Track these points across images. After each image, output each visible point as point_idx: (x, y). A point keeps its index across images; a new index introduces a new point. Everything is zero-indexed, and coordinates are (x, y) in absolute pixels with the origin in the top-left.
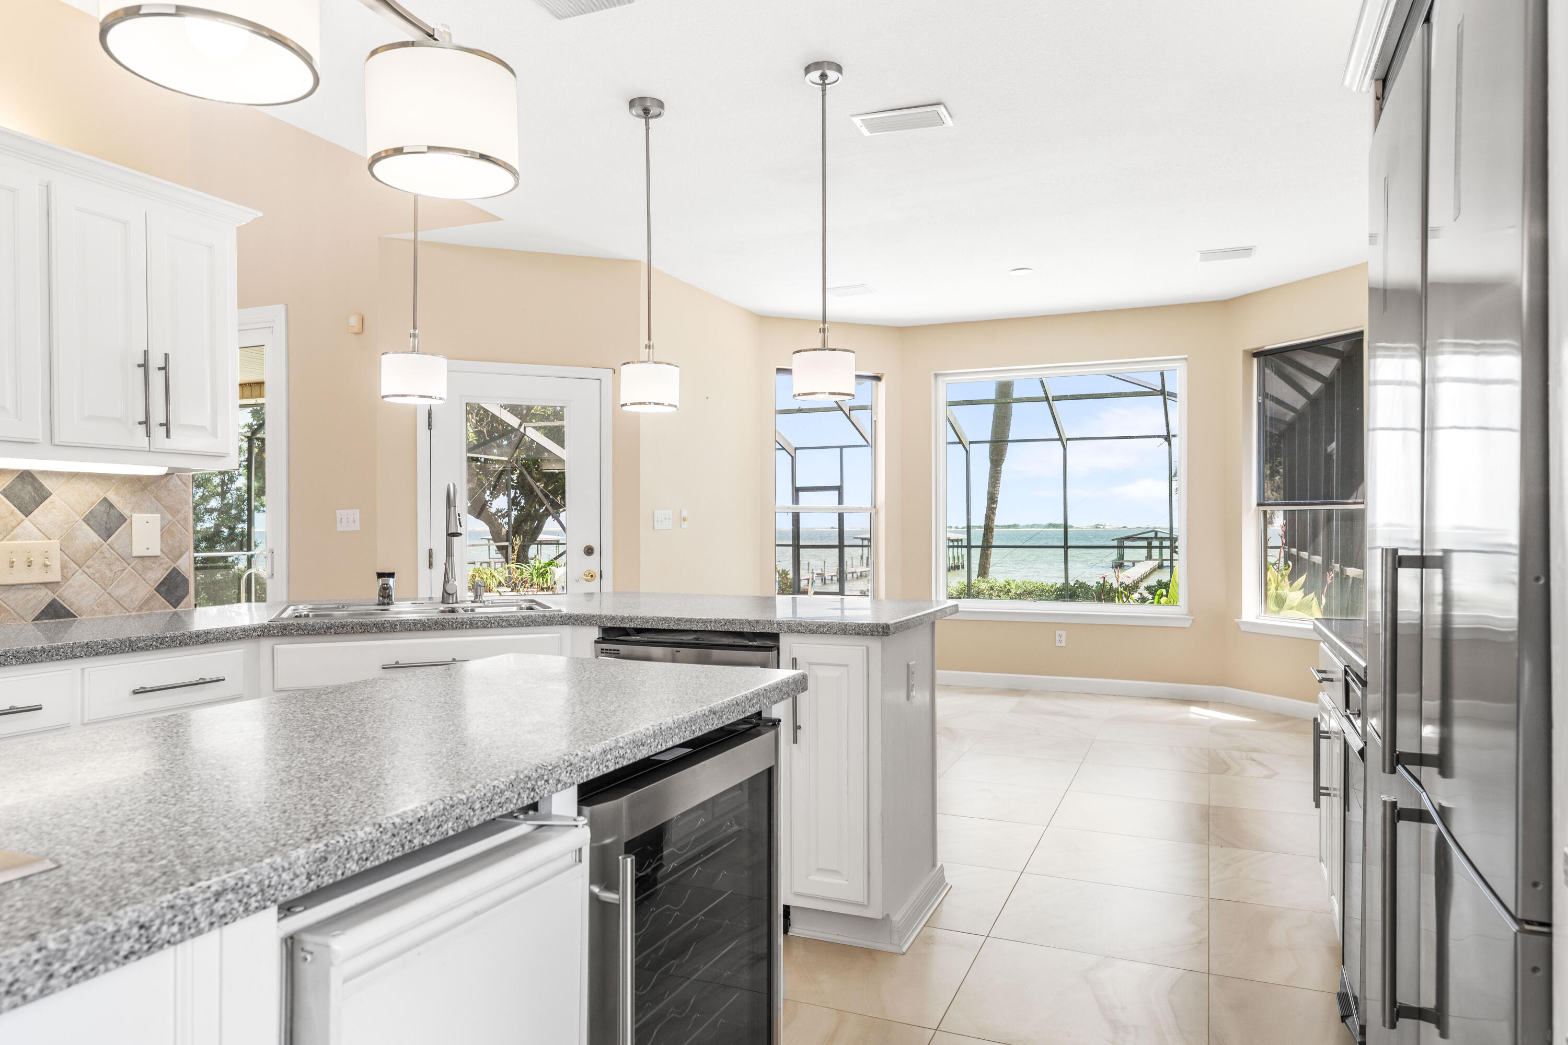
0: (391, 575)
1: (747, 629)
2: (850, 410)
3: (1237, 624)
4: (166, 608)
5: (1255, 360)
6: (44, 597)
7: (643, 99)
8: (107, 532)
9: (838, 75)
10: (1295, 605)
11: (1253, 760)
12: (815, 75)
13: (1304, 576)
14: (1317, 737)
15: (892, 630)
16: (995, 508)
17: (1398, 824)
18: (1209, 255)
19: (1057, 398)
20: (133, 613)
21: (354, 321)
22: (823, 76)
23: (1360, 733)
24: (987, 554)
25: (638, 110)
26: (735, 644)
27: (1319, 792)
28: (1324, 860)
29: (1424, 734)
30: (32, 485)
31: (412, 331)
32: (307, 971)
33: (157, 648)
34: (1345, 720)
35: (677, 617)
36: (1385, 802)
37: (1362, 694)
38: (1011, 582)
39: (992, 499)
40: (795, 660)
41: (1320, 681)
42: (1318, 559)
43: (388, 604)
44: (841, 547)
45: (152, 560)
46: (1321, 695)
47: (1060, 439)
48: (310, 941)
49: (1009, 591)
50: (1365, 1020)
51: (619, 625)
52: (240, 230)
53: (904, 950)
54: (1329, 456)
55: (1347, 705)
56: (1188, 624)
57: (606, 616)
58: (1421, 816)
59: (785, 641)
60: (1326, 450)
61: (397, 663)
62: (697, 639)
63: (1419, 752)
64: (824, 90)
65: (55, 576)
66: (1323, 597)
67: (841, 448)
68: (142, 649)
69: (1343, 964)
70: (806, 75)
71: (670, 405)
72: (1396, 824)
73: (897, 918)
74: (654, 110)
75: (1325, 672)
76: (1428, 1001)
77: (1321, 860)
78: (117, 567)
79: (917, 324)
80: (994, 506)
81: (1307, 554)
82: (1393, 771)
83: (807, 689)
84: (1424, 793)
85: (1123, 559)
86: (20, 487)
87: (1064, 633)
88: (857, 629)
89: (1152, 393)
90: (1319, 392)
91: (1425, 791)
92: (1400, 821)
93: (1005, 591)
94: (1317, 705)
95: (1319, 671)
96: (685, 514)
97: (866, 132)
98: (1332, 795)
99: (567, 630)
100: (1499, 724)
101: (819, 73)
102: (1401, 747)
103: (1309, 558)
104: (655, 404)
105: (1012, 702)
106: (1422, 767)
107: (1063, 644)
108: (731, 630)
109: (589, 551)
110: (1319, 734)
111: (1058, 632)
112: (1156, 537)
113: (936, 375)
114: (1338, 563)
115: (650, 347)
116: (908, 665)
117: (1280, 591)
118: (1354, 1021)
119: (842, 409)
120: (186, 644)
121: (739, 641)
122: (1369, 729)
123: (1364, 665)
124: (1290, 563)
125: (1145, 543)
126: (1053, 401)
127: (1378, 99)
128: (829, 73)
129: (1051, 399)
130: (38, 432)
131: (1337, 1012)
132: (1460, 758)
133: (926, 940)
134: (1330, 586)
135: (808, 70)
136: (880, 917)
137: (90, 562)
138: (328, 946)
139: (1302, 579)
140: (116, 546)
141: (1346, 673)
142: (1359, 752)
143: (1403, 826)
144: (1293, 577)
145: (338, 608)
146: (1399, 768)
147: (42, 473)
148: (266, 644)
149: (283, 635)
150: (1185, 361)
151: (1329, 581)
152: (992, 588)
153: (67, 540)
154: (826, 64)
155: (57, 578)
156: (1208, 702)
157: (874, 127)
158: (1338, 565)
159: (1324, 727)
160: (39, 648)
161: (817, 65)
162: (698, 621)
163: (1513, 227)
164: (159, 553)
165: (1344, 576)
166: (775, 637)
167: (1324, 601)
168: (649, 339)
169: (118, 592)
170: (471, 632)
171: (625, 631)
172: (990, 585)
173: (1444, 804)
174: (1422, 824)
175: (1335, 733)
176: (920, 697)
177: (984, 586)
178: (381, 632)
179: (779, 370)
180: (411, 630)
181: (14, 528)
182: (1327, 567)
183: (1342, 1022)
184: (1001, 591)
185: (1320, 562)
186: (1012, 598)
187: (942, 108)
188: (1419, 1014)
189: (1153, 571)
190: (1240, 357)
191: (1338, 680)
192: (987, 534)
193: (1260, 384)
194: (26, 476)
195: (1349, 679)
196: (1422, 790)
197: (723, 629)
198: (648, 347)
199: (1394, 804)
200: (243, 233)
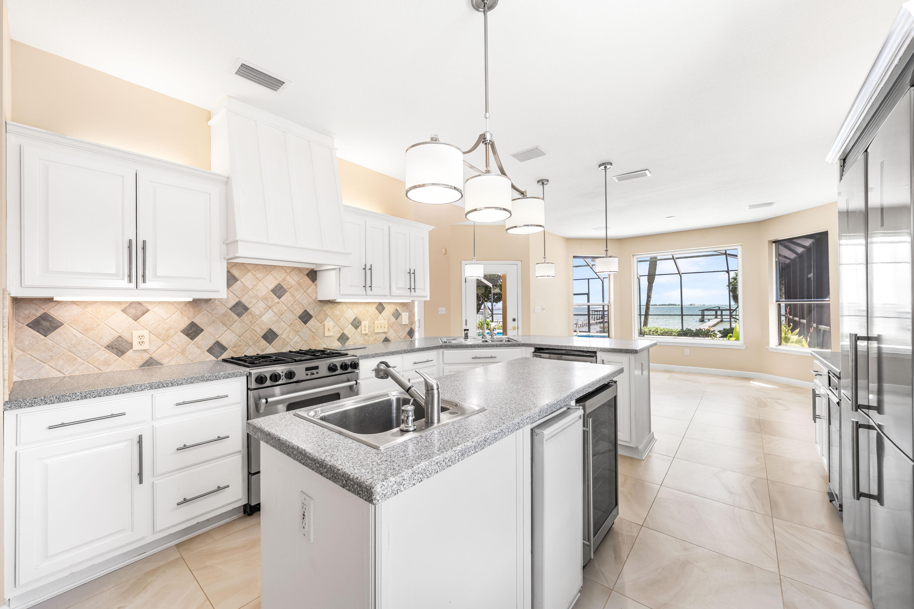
0: (468, 330)
1: (586, 350)
2: (592, 266)
3: (767, 348)
4: (409, 339)
5: (774, 244)
6: (384, 336)
7: (542, 180)
8: (397, 318)
9: (611, 166)
10: (794, 341)
11: (778, 403)
12: (603, 167)
13: (799, 329)
14: (814, 397)
15: (638, 352)
16: (650, 300)
17: (859, 429)
18: (752, 207)
19: (677, 258)
20: (403, 340)
21: (443, 250)
22: (605, 167)
23: (837, 396)
24: (647, 317)
25: (541, 183)
26: (581, 354)
27: (815, 417)
28: (818, 443)
29: (870, 398)
30: (382, 306)
31: (473, 257)
32: (536, 438)
33: (418, 351)
34: (829, 390)
35: (561, 345)
36: (853, 421)
37: (838, 382)
38: (658, 328)
39: (649, 297)
40: (603, 360)
41: (816, 375)
42: (804, 321)
43: (467, 338)
44: (589, 315)
45: (407, 325)
46: (815, 380)
47: (679, 273)
48: (537, 431)
49: (657, 332)
50: (842, 502)
51: (541, 347)
52: (429, 232)
53: (644, 459)
54: (809, 279)
55: (830, 385)
56: (744, 348)
57: (537, 344)
58: (870, 427)
59: (599, 354)
60: (807, 276)
61: (476, 357)
62: (567, 352)
63: (868, 405)
64: (606, 172)
65: (386, 331)
66: (808, 338)
67: (588, 279)
68: (415, 351)
69: (829, 482)
70: (599, 168)
71: (552, 276)
72: (858, 429)
73: (640, 447)
74: (545, 183)
75: (817, 372)
76: (874, 491)
77: (816, 443)
78: (399, 328)
79: (626, 237)
80: (650, 299)
81: (798, 318)
82: (857, 411)
83: (623, 372)
84: (871, 419)
85: (704, 318)
86: (379, 306)
87: (688, 350)
88: (626, 351)
89: (722, 254)
90: (803, 252)
91: (871, 418)
92: (860, 428)
93: (655, 332)
94: (813, 383)
95: (815, 371)
96: (544, 307)
97: (617, 181)
98: (822, 418)
99: (524, 348)
100: (904, 395)
101: (604, 166)
102: (860, 402)
103: (799, 320)
104: (547, 276)
105: (667, 375)
106: (870, 410)
107: (688, 354)
108: (580, 350)
109: (514, 320)
110: (815, 396)
111: (686, 350)
112: (719, 309)
113: (633, 255)
114: (815, 323)
115: (545, 258)
116: (642, 363)
117: (786, 336)
118: (836, 503)
119: (589, 266)
120: (424, 350)
121: (582, 353)
122: (842, 395)
123: (839, 371)
124: (791, 324)
125: (714, 313)
126: (676, 259)
127: (841, 166)
128: (607, 166)
129: (675, 259)
130: (388, 293)
131: (827, 499)
132: (887, 407)
133: (649, 456)
134: (811, 334)
135: (600, 166)
136: (635, 447)
137: (393, 326)
138: (543, 433)
139: (797, 330)
140: (399, 322)
141: (829, 373)
142: (837, 403)
143: (861, 430)
144: (793, 330)
145: (453, 339)
146: (859, 410)
147: (384, 303)
148: (441, 350)
149: (446, 348)
150: (741, 246)
151: (811, 331)
152: (650, 331)
153: (389, 320)
154: (606, 163)
155: (387, 331)
156: (754, 379)
157: (620, 179)
158: (815, 324)
159: (817, 392)
160: (395, 351)
161: (603, 164)
162: (568, 347)
163: (906, 185)
164: (408, 323)
165: (819, 329)
166: (595, 352)
167: (808, 339)
168: (545, 255)
169: (399, 335)
170: (496, 348)
171: (542, 349)
172: (649, 329)
173: (880, 423)
174: (870, 430)
175: (823, 395)
176: (645, 373)
177: (646, 330)
178: (471, 347)
179: (574, 257)
180: (479, 347)
181: (378, 317)
182: (809, 325)
183: (830, 502)
184: (654, 332)
185: (806, 323)
186: (659, 335)
187: (647, 171)
188: (870, 496)
189: (718, 323)
190: (767, 242)
191: (824, 375)
192: (647, 310)
193: (776, 253)
194: (380, 304)
195: (830, 375)
196: (869, 418)
197: (577, 349)
198: (544, 258)
199: (857, 422)
200: (430, 233)
